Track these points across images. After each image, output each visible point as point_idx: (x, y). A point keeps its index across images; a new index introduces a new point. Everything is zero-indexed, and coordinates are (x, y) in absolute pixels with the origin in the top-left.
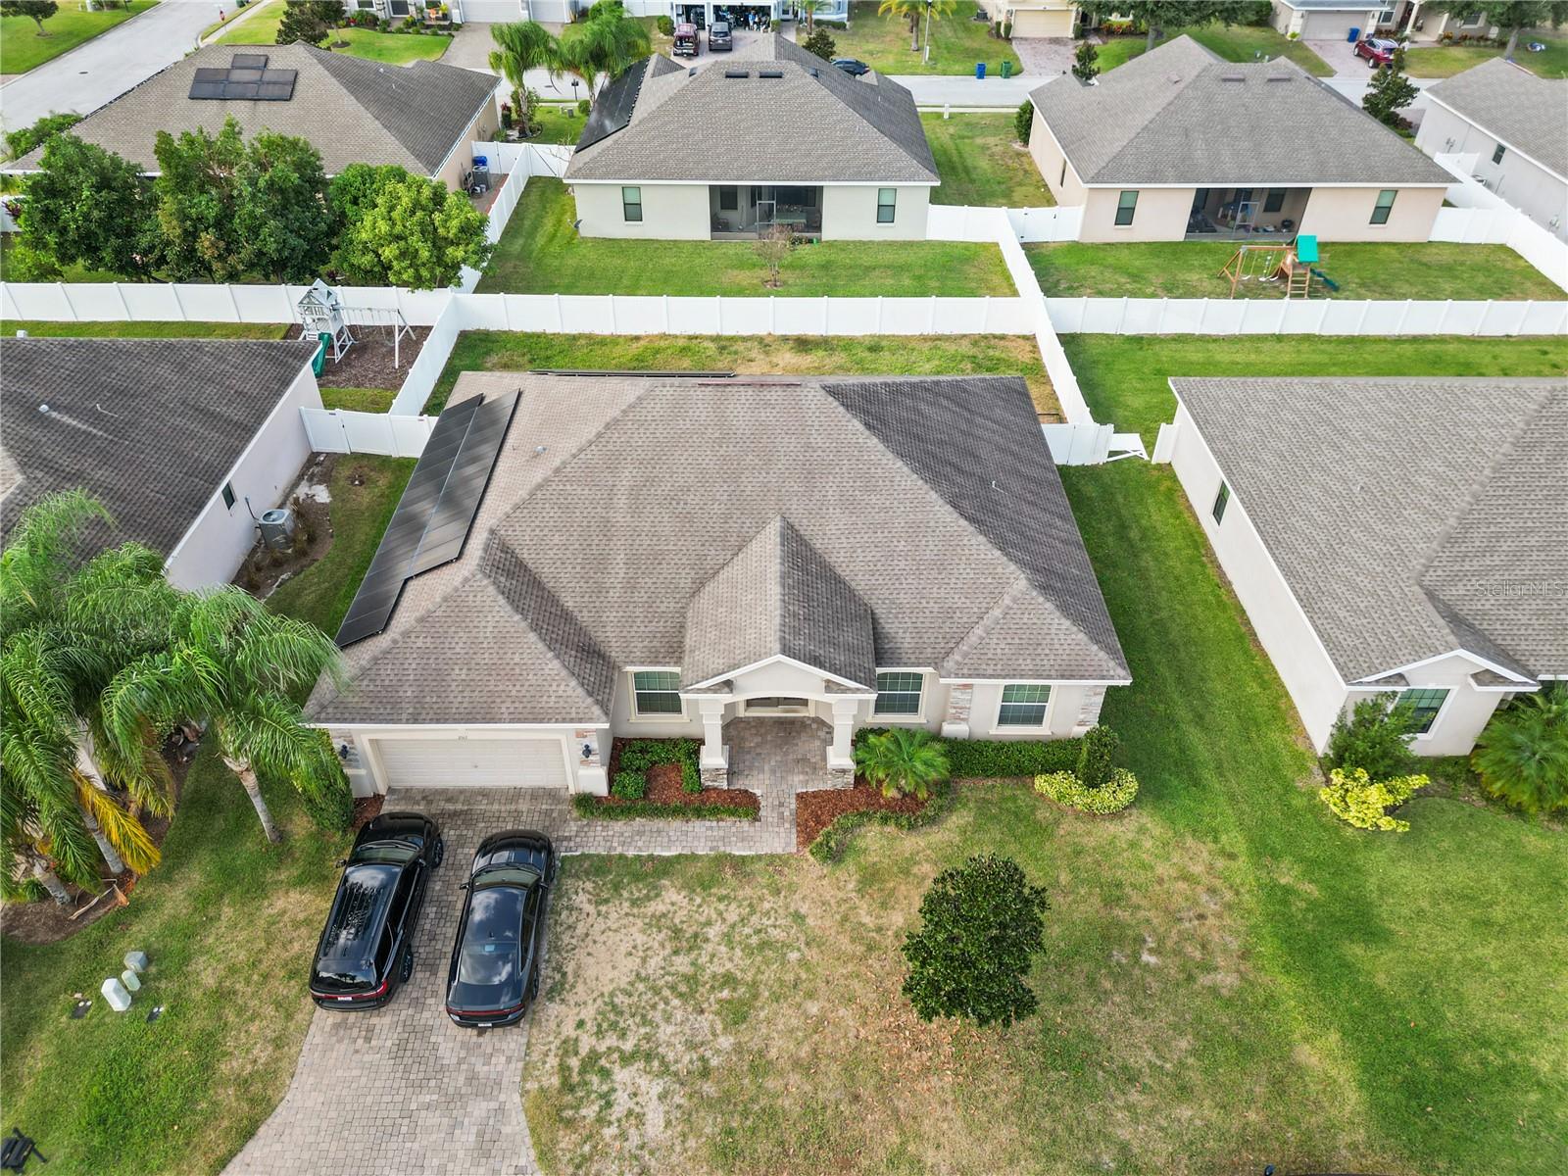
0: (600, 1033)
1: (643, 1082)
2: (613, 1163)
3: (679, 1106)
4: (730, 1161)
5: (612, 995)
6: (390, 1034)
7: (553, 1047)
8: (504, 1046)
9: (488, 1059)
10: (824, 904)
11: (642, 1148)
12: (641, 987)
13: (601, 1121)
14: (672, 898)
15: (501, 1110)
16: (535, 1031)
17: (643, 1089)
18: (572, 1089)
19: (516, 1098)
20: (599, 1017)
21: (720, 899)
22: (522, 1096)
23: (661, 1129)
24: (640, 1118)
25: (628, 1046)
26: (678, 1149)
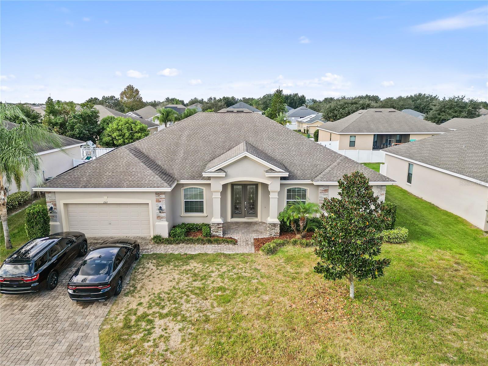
0: (150, 307)
1: (171, 325)
2: (147, 357)
3: (190, 334)
4: (220, 355)
5: (160, 294)
6: (35, 308)
7: (123, 312)
8: (96, 312)
9: (85, 317)
10: (268, 266)
11: (166, 350)
12: (175, 291)
13: (143, 340)
14: (194, 265)
15: (86, 337)
16: (114, 307)
17: (171, 327)
18: (129, 327)
19: (96, 332)
20: (151, 302)
21: (218, 265)
22: (100, 331)
23: (179, 343)
24: (167, 339)
25: (165, 311)
26: (188, 351)
